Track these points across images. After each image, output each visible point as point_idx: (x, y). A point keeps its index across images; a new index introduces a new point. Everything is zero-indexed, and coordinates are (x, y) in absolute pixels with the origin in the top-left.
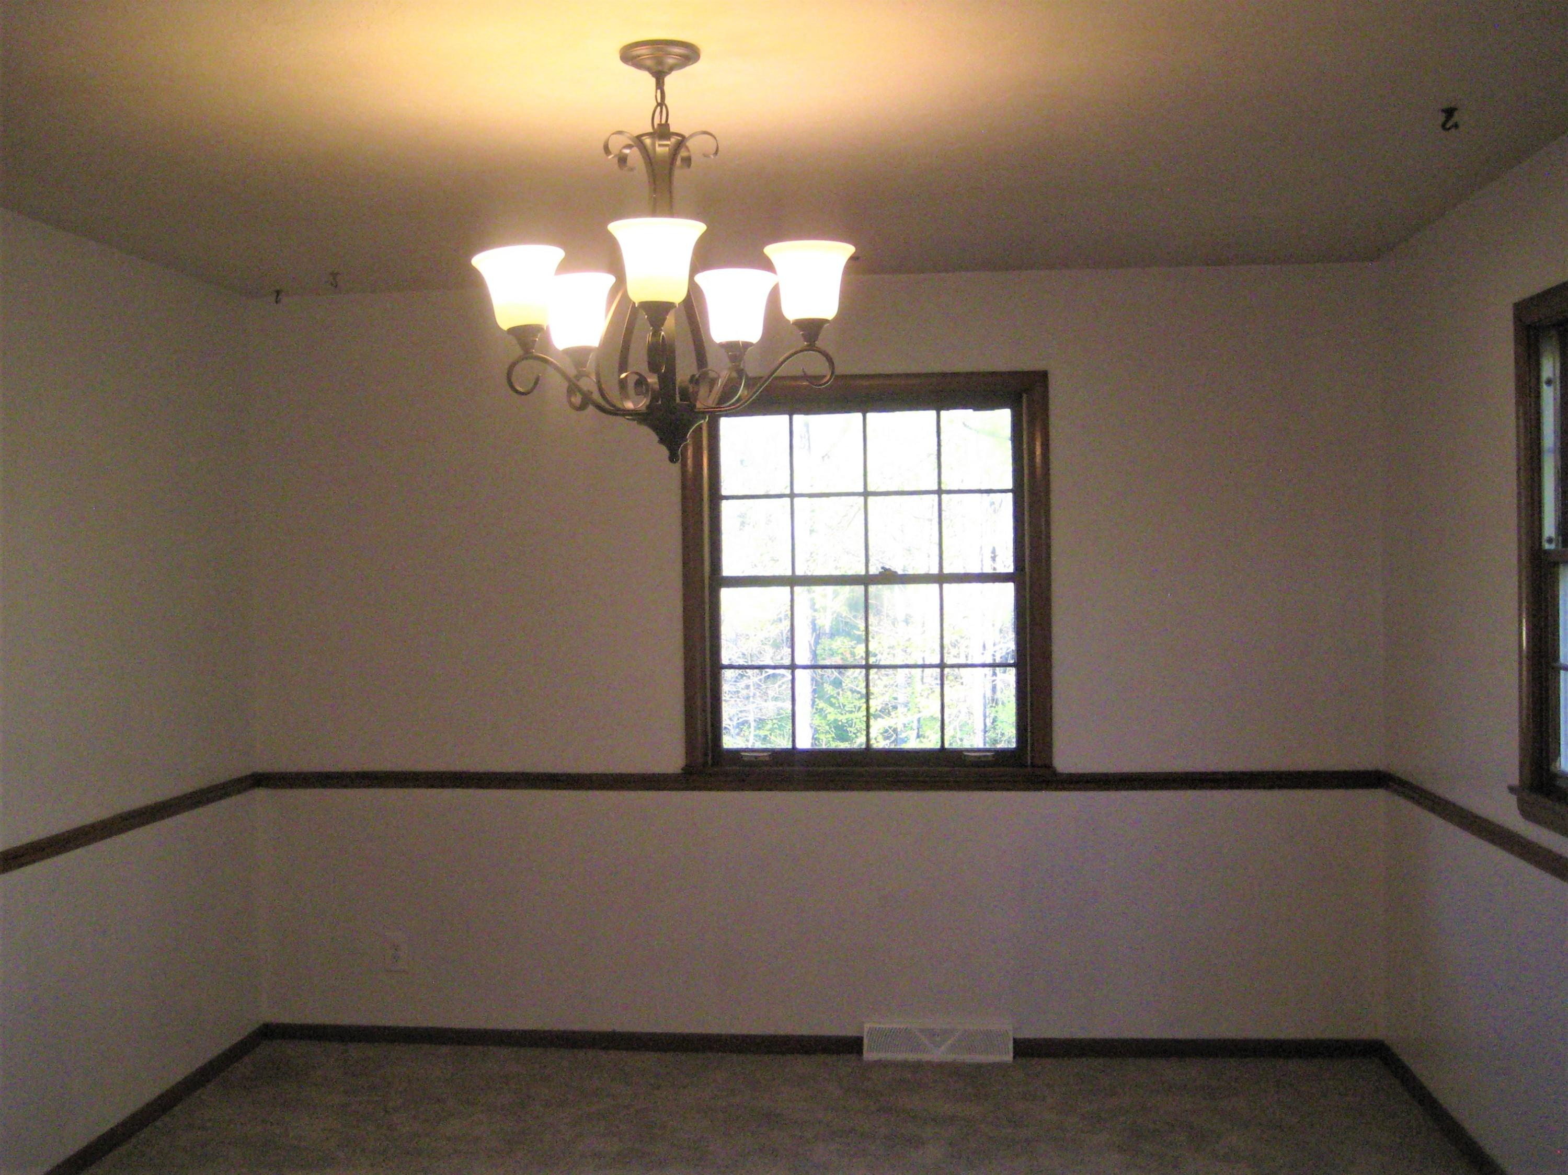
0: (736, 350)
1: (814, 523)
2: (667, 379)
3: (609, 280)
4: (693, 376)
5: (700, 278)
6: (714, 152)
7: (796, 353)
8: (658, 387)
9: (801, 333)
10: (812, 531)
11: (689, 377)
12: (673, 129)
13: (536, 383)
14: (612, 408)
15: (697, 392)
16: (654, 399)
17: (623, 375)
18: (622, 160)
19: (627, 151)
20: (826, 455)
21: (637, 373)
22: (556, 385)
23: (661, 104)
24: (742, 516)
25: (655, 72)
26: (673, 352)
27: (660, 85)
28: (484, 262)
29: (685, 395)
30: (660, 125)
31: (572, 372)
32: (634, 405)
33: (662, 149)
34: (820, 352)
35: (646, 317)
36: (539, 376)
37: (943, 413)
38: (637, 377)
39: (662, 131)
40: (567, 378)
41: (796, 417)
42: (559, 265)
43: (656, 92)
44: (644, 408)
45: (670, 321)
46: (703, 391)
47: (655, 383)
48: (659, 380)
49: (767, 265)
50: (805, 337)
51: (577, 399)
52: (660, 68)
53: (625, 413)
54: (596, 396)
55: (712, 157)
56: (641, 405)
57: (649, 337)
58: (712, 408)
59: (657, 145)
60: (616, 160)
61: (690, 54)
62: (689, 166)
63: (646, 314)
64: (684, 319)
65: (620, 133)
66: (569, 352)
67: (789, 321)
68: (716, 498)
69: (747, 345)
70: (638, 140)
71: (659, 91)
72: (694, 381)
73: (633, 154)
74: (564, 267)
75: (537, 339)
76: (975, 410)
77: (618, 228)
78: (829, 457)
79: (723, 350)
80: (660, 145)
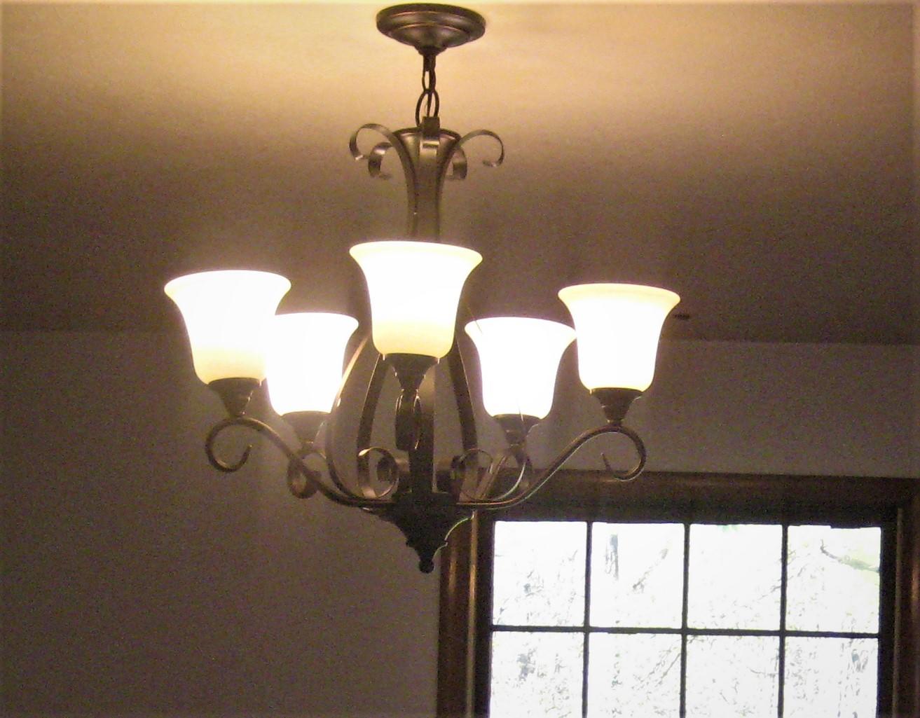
0: (516, 426)
1: (618, 672)
2: (422, 460)
3: (350, 324)
4: (456, 459)
5: (471, 329)
6: (497, 159)
7: (593, 434)
8: (408, 470)
9: (603, 407)
10: (615, 683)
11: (451, 460)
12: (444, 125)
13: (245, 456)
14: (346, 496)
15: (461, 480)
16: (402, 488)
17: (363, 453)
18: (375, 163)
19: (382, 152)
20: (639, 583)
21: (380, 450)
22: (274, 463)
23: (430, 91)
24: (524, 659)
25: (424, 47)
26: (430, 425)
27: (429, 66)
28: (180, 290)
29: (444, 481)
30: (427, 119)
31: (294, 445)
32: (376, 494)
33: (428, 150)
34: (628, 434)
35: (396, 374)
36: (249, 449)
37: (791, 529)
38: (381, 456)
39: (429, 128)
40: (288, 453)
41: (597, 526)
42: (282, 300)
43: (424, 75)
44: (389, 498)
45: (428, 382)
46: (469, 478)
47: (404, 465)
48: (411, 461)
49: (562, 315)
50: (609, 413)
51: (301, 482)
52: (430, 42)
53: (360, 502)
54: (326, 479)
55: (495, 165)
56: (385, 493)
57: (398, 403)
58: (481, 502)
59: (421, 145)
60: (366, 162)
61: (471, 26)
62: (464, 175)
63: (396, 371)
64: (447, 380)
65: (372, 126)
66: (292, 418)
67: (589, 391)
68: (485, 628)
69: (531, 421)
70: (397, 138)
71: (427, 74)
72: (458, 464)
73: (389, 156)
74: (289, 304)
75: (249, 399)
76: (833, 526)
77: (363, 253)
78: (642, 586)
79: (498, 425)
80: (426, 146)
